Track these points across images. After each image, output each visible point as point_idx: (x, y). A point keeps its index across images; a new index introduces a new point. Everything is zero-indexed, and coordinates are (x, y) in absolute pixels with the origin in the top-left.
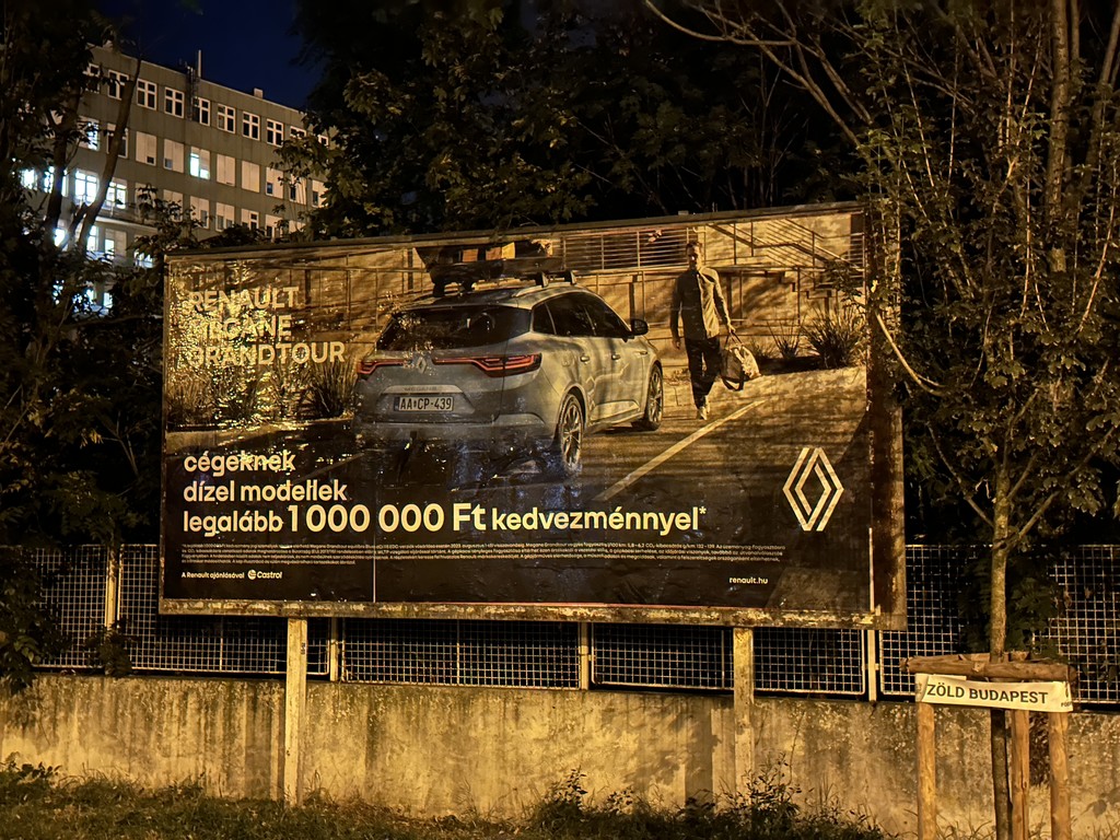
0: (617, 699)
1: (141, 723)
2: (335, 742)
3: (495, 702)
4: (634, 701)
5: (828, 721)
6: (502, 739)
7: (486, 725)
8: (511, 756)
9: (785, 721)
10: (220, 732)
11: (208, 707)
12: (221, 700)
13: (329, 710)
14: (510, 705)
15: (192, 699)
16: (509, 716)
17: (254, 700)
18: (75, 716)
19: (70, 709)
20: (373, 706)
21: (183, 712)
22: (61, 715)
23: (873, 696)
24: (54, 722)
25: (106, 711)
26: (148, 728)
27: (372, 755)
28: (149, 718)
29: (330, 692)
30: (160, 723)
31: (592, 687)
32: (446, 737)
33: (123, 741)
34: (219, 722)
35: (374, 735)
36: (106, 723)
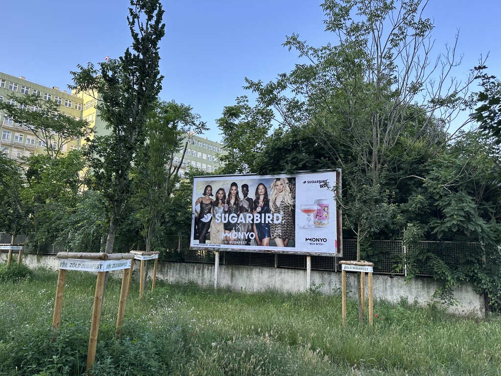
0: (283, 270)
1: (185, 272)
2: (224, 277)
3: (257, 270)
4: (286, 270)
5: (326, 276)
6: (259, 278)
7: (255, 274)
8: (260, 281)
9: (318, 275)
10: (201, 275)
11: (199, 269)
12: (201, 268)
13: (223, 270)
14: (261, 271)
15: (195, 268)
16: (260, 273)
17: (208, 268)
18: (171, 271)
19: (170, 269)
20: (232, 270)
21: (194, 270)
22: (169, 270)
23: (336, 271)
24: (167, 272)
25: (178, 270)
26: (186, 274)
27: (232, 280)
28: (186, 272)
29: (224, 267)
30: (189, 272)
31: (277, 267)
32: (247, 277)
33: (181, 276)
34: (201, 272)
35: (232, 275)
36: (178, 272)
